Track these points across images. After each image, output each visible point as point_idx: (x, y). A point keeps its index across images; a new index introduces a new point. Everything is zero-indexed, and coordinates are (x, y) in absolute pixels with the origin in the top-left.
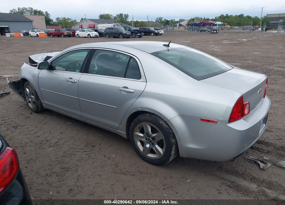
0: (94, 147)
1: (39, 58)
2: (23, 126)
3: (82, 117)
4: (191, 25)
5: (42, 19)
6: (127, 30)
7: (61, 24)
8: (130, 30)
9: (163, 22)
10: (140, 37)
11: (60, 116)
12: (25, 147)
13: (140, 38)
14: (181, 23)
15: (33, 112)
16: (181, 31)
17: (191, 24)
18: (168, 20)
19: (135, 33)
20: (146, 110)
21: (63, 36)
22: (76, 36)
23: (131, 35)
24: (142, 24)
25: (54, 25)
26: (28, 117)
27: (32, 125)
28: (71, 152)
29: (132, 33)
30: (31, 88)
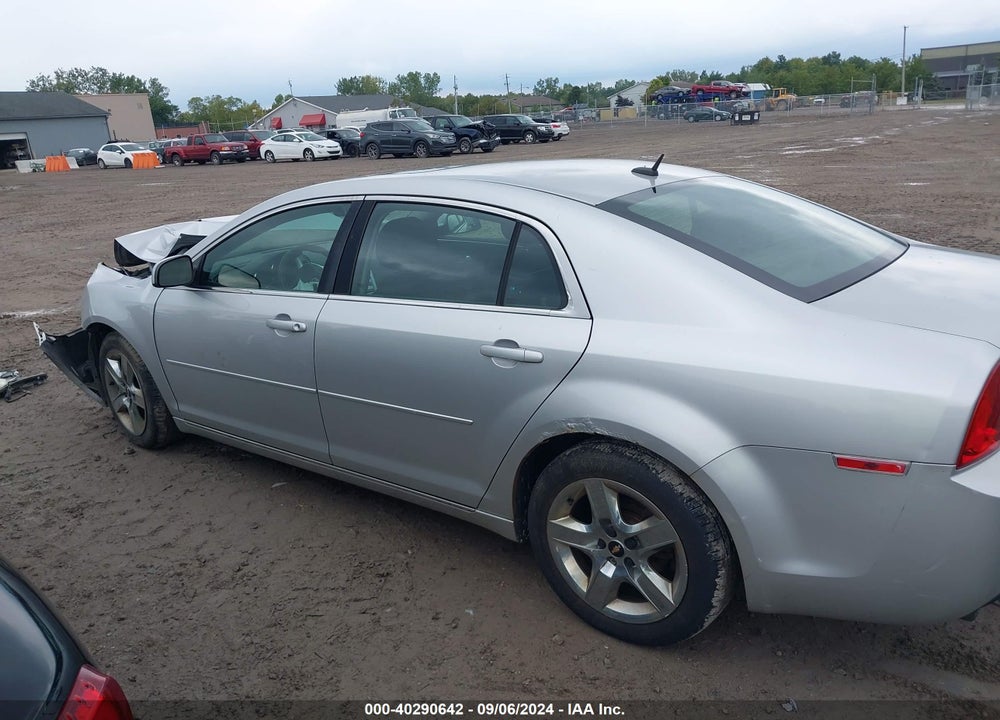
0: (389, 578)
1: (152, 244)
2: (104, 505)
3: (331, 460)
4: (660, 101)
5: (140, 106)
6: (441, 128)
7: (207, 119)
8: (449, 128)
9: (561, 93)
10: (487, 149)
11: (241, 460)
12: (122, 592)
13: (487, 154)
14: (624, 96)
15: (139, 446)
16: (629, 123)
17: (660, 97)
18: (577, 88)
19: (471, 139)
20: (599, 431)
21: (215, 161)
22: (263, 157)
23: (457, 145)
24: (488, 105)
25: (183, 123)
26: (123, 469)
27: (139, 501)
28: (299, 605)
29: (458, 137)
30: (129, 357)
